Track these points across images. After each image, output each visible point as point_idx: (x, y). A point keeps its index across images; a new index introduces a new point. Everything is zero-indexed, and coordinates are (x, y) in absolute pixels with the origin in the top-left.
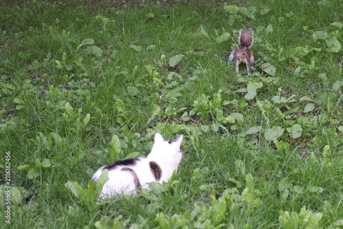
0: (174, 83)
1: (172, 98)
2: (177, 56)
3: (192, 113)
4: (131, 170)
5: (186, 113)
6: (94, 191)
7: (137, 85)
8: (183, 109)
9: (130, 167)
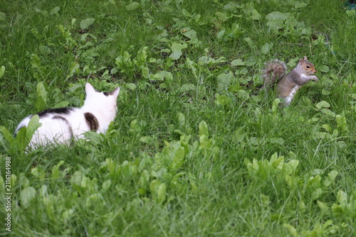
0: (89, 43)
1: (89, 57)
2: (88, 19)
3: (114, 71)
4: (64, 119)
5: (107, 72)
6: (24, 138)
7: (49, 44)
8: (103, 68)
9: (63, 115)
